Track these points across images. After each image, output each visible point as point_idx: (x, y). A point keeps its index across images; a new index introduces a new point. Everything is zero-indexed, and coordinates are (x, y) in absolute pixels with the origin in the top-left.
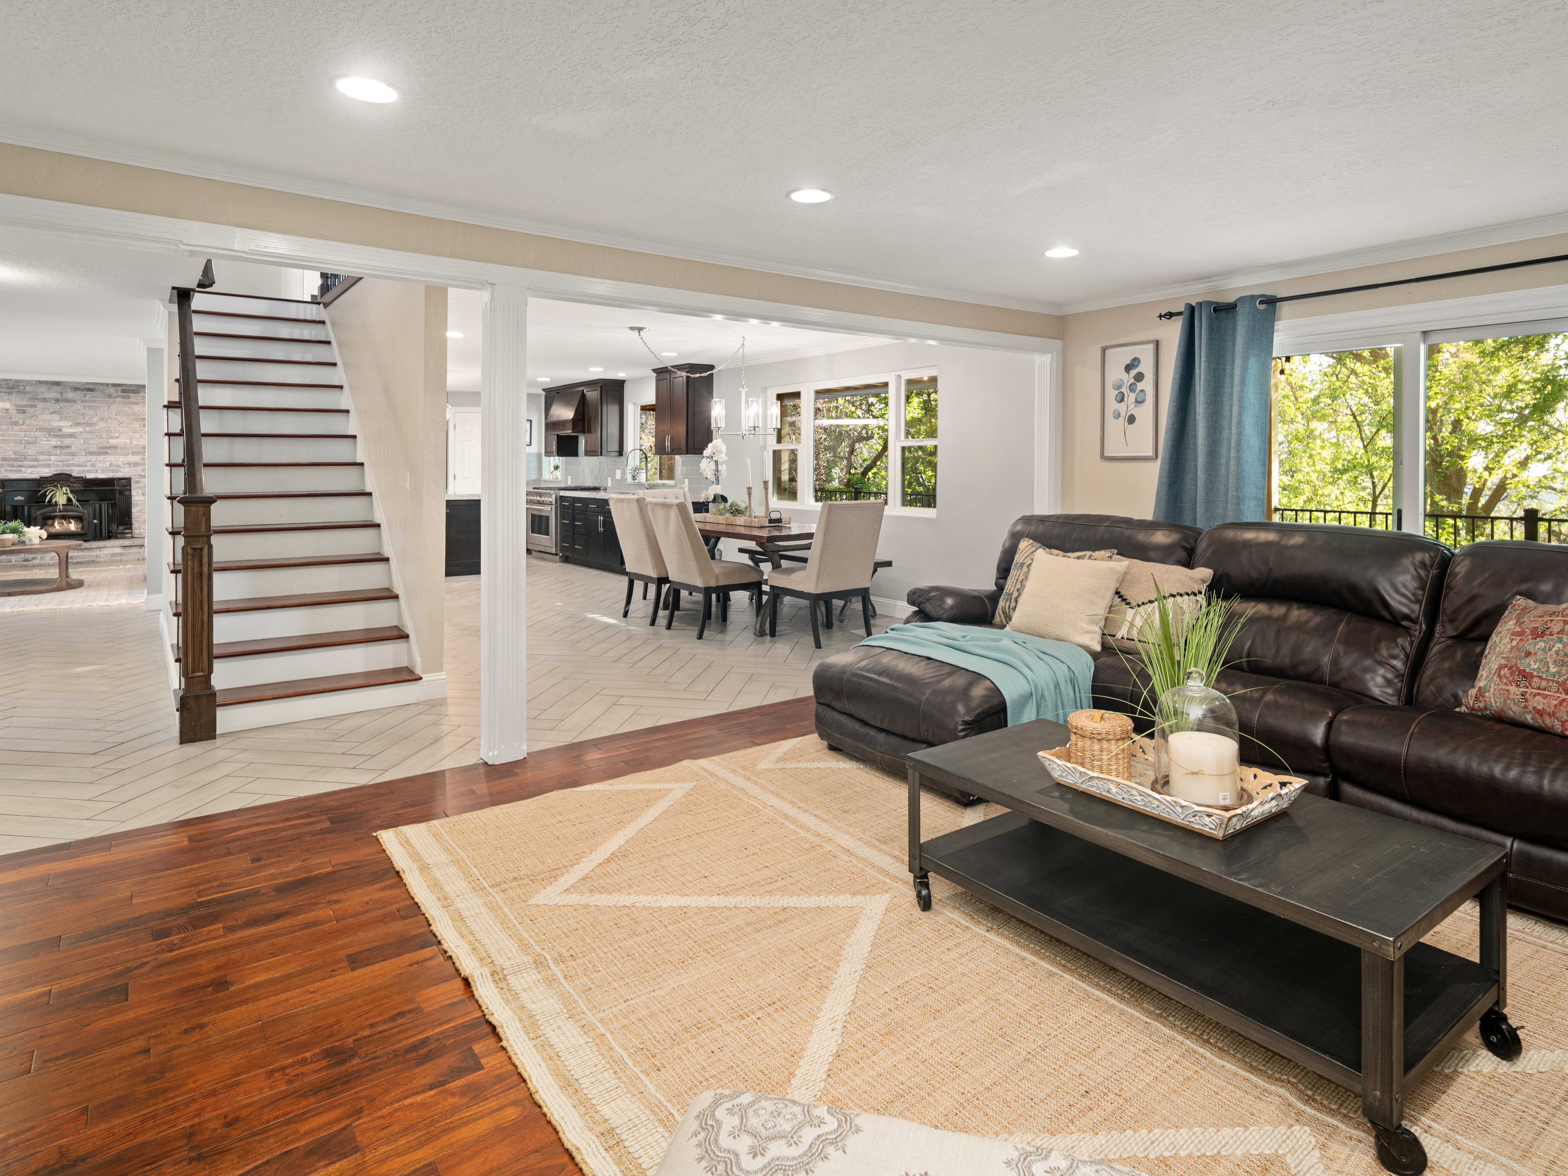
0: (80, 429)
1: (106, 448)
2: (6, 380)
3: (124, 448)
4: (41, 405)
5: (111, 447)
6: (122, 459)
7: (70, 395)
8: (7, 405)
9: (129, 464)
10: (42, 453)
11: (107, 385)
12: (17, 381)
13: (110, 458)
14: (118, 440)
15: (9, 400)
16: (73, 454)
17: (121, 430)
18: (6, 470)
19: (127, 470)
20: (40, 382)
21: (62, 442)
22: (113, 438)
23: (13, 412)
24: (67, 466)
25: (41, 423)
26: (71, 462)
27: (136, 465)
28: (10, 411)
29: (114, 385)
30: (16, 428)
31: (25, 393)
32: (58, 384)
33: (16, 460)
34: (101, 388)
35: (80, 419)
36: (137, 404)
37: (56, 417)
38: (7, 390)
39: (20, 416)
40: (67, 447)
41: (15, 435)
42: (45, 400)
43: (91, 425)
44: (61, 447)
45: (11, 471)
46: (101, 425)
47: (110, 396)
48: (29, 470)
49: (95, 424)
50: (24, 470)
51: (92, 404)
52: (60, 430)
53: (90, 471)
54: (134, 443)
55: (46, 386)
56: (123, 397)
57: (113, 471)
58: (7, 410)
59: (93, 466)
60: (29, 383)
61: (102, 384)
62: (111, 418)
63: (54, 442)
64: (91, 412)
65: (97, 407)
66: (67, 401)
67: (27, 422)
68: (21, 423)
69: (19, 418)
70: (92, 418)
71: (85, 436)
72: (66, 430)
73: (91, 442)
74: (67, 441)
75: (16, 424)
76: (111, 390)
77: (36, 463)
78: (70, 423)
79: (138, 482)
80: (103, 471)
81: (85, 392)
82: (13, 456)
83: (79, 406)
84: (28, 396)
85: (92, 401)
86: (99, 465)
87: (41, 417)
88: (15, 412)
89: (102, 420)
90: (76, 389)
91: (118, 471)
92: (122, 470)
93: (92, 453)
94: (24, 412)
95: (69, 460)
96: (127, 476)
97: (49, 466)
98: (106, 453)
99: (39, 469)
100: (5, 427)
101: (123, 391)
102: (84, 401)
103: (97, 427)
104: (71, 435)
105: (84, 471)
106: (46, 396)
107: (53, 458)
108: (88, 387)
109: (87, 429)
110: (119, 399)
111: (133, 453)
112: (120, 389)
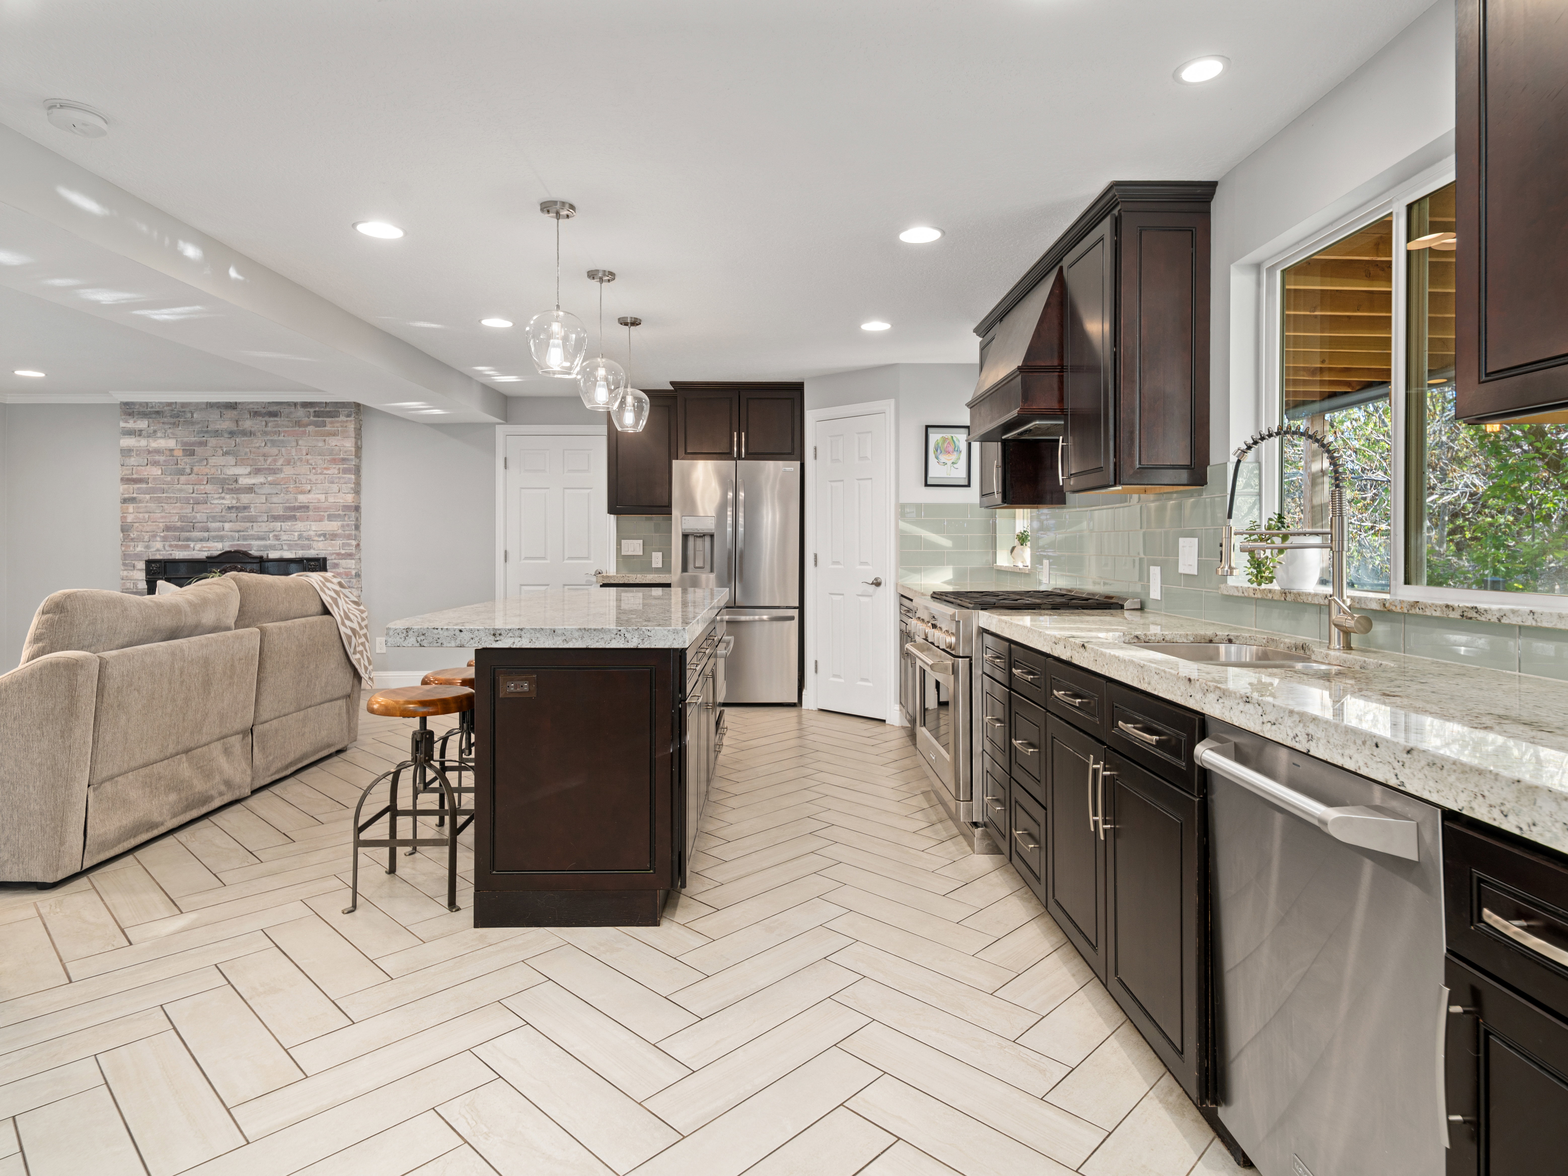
0: (259, 479)
1: (294, 509)
2: (170, 404)
3: (317, 509)
4: (212, 442)
5: (300, 507)
6: (314, 527)
7: (248, 424)
8: (171, 443)
9: (324, 535)
10: (214, 519)
11: (295, 404)
12: (184, 405)
13: (300, 525)
14: (310, 496)
15: (175, 436)
16: (252, 520)
17: (313, 478)
18: (171, 546)
19: (321, 545)
20: (210, 405)
21: (238, 499)
22: (302, 492)
23: (178, 453)
24: (245, 539)
25: (213, 470)
26: (251, 532)
27: (334, 536)
28: (176, 453)
29: (305, 405)
30: (183, 479)
31: (193, 423)
32: (233, 406)
33: (182, 529)
34: (287, 411)
35: (261, 464)
36: (334, 434)
37: (231, 460)
38: (172, 420)
39: (187, 459)
40: (245, 508)
41: (181, 490)
42: (217, 433)
43: (273, 471)
44: (237, 508)
45: (176, 546)
46: (288, 471)
47: (298, 423)
48: (198, 546)
49: (281, 470)
50: (192, 544)
51: (275, 438)
52: (236, 481)
53: (273, 547)
54: (331, 500)
55: (217, 412)
56: (316, 425)
57: (303, 548)
58: (172, 450)
59: (277, 538)
60: (198, 406)
61: (288, 404)
62: (300, 460)
63: (229, 500)
64: (274, 451)
65: (282, 441)
66: (244, 433)
67: (195, 469)
68: (188, 471)
69: (185, 462)
70: (275, 461)
71: (267, 489)
72: (244, 481)
73: (275, 499)
74: (245, 498)
75: (182, 472)
76: (301, 412)
77: (206, 534)
78: (248, 469)
79: (336, 566)
80: (290, 548)
81: (267, 418)
82: (179, 524)
83: (258, 442)
84: (197, 427)
85: (275, 433)
86: (284, 537)
87: (212, 461)
88: (180, 453)
89: (288, 462)
90: (255, 414)
91: (310, 547)
92: (315, 544)
93: (276, 518)
94: (192, 453)
95: (246, 530)
96: (322, 555)
97: (221, 539)
98: (294, 518)
99: (211, 544)
100: (169, 479)
101: (317, 414)
102: (265, 433)
103: (282, 476)
104: (250, 489)
105: (268, 548)
106: (218, 427)
107: (227, 526)
108: (271, 409)
109: (270, 479)
110: (311, 428)
111: (331, 518)
112: (312, 410)
